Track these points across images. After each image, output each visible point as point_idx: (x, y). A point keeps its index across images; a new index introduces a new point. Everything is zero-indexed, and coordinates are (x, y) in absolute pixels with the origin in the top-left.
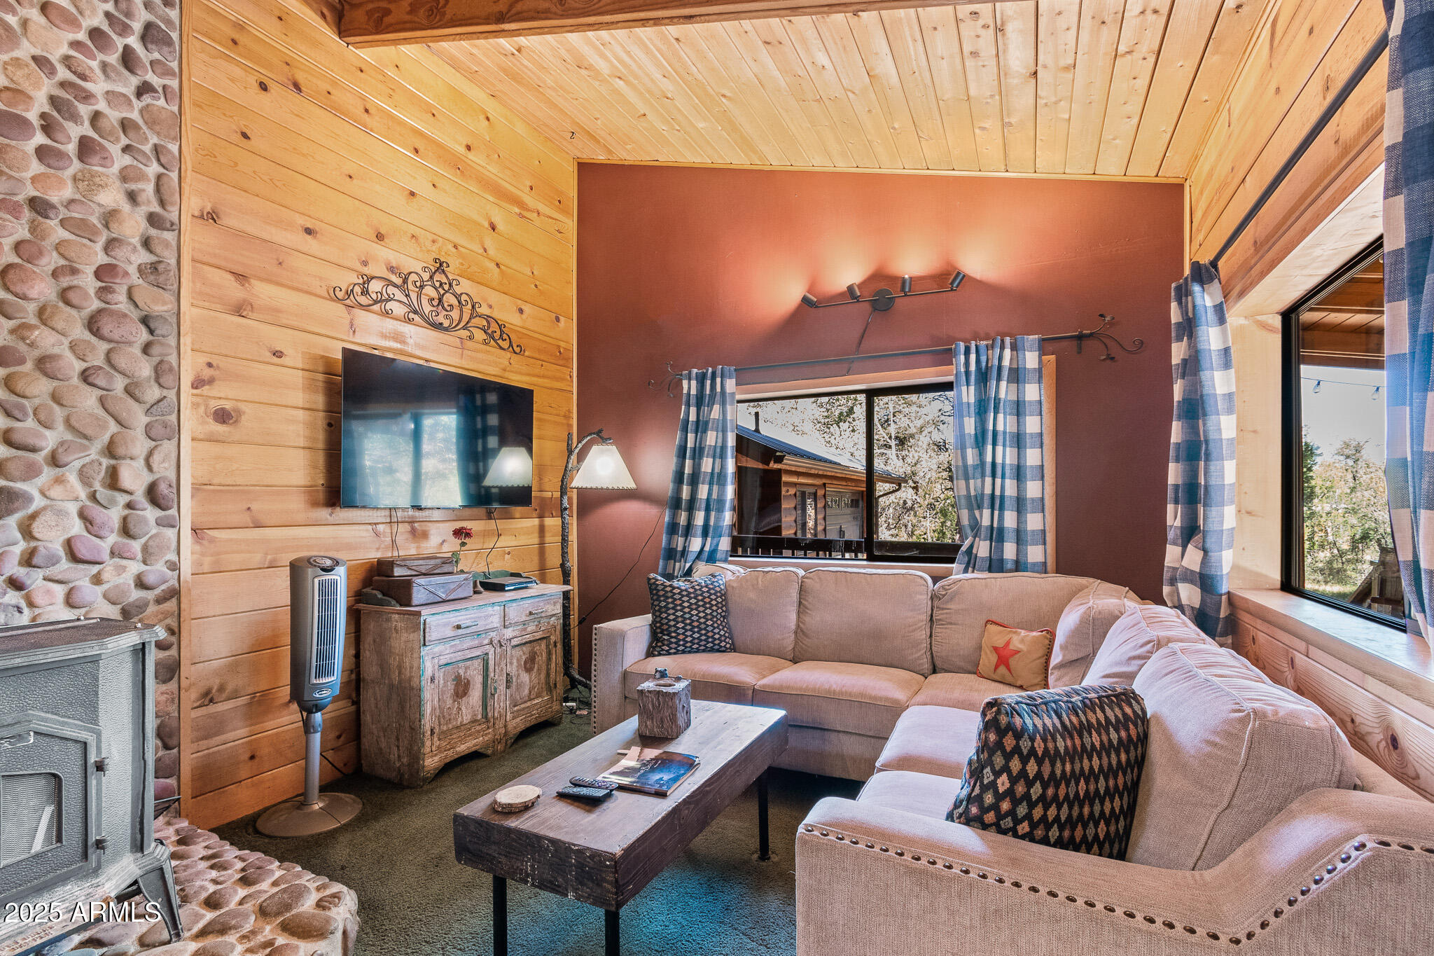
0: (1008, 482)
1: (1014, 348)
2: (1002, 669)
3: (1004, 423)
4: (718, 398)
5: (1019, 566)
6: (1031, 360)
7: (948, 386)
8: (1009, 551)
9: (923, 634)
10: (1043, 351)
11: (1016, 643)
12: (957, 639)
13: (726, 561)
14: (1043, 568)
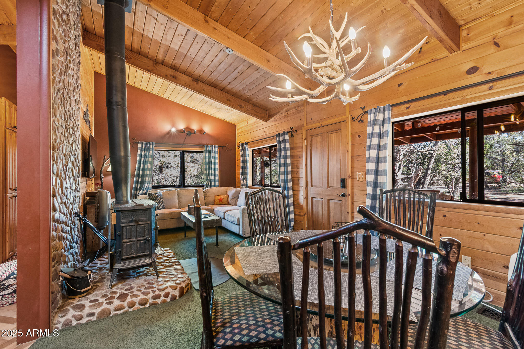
0: (212, 171)
1: (215, 147)
2: (221, 202)
3: (213, 160)
4: (151, 150)
5: (215, 186)
6: (217, 150)
7: (202, 152)
8: (213, 183)
9: (204, 199)
10: (218, 148)
11: (222, 197)
12: (211, 199)
13: (151, 190)
14: (218, 186)
